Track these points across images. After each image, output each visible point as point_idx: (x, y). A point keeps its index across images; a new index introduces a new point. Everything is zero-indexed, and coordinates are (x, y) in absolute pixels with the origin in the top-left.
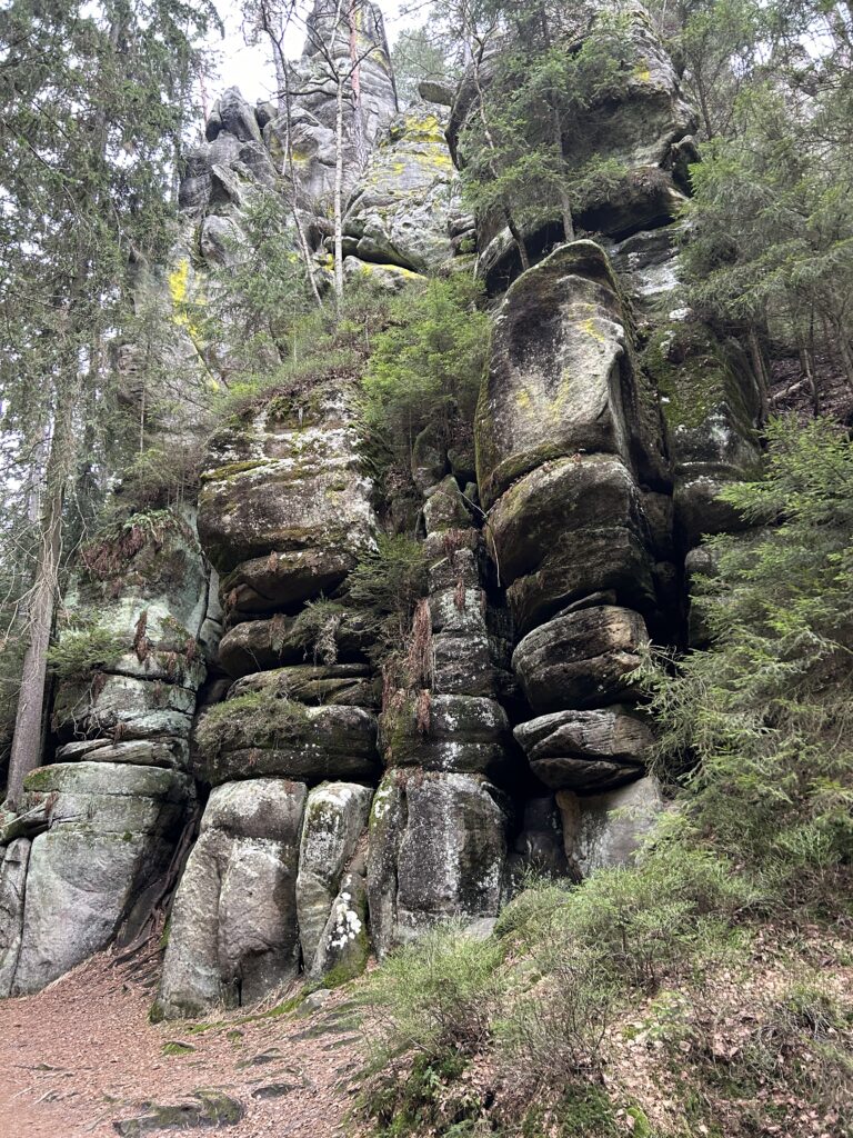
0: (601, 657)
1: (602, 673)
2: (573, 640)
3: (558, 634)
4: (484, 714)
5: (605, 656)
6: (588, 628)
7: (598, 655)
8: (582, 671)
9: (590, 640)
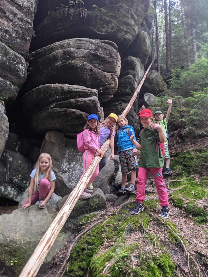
0: (110, 74)
1: (107, 81)
2: (102, 57)
3: (97, 49)
4: (20, 66)
5: (111, 75)
6: (111, 56)
7: (109, 72)
8: (99, 75)
9: (109, 62)
